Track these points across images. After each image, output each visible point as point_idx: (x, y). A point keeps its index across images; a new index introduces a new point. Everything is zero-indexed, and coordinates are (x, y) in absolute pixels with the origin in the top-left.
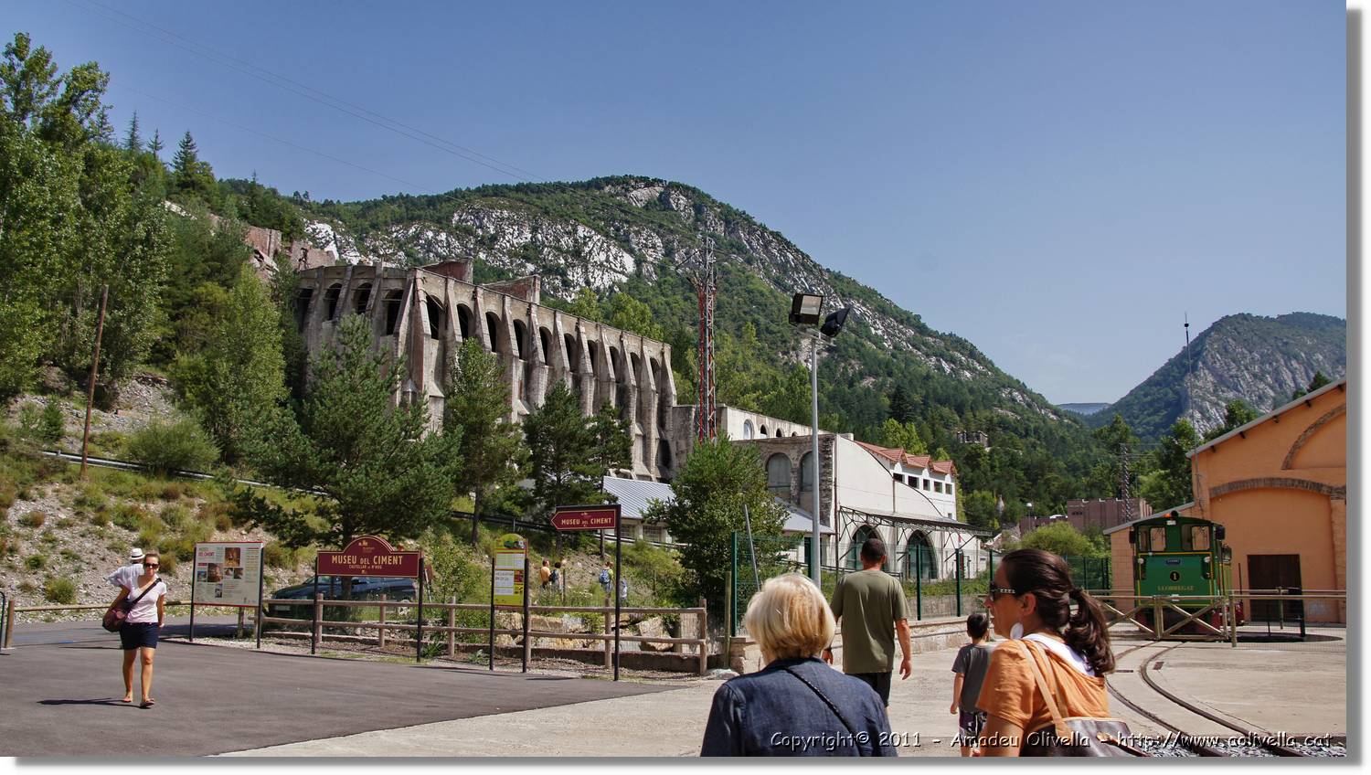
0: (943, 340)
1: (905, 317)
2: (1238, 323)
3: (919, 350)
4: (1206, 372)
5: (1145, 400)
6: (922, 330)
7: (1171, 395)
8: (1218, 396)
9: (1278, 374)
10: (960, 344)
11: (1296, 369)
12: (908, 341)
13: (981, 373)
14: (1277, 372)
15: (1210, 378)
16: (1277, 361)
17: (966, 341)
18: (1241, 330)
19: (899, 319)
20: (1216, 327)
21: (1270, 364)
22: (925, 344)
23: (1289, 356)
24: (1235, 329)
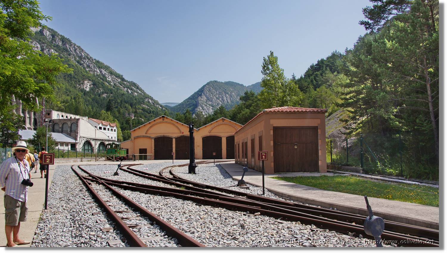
0: (129, 83)
1: (118, 75)
2: (214, 83)
3: (122, 86)
4: (204, 96)
5: (188, 103)
6: (123, 80)
7: (194, 102)
8: (207, 104)
9: (223, 98)
10: (134, 84)
11: (227, 97)
12: (119, 83)
13: (140, 94)
14: (222, 97)
15: (205, 98)
16: (223, 94)
17: (136, 84)
18: (214, 85)
19: (116, 76)
20: (208, 84)
21: (221, 95)
22: (124, 84)
23: (226, 93)
24: (213, 85)
